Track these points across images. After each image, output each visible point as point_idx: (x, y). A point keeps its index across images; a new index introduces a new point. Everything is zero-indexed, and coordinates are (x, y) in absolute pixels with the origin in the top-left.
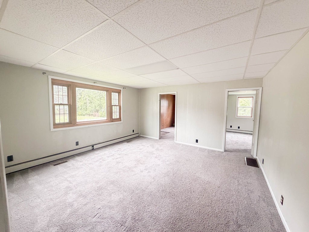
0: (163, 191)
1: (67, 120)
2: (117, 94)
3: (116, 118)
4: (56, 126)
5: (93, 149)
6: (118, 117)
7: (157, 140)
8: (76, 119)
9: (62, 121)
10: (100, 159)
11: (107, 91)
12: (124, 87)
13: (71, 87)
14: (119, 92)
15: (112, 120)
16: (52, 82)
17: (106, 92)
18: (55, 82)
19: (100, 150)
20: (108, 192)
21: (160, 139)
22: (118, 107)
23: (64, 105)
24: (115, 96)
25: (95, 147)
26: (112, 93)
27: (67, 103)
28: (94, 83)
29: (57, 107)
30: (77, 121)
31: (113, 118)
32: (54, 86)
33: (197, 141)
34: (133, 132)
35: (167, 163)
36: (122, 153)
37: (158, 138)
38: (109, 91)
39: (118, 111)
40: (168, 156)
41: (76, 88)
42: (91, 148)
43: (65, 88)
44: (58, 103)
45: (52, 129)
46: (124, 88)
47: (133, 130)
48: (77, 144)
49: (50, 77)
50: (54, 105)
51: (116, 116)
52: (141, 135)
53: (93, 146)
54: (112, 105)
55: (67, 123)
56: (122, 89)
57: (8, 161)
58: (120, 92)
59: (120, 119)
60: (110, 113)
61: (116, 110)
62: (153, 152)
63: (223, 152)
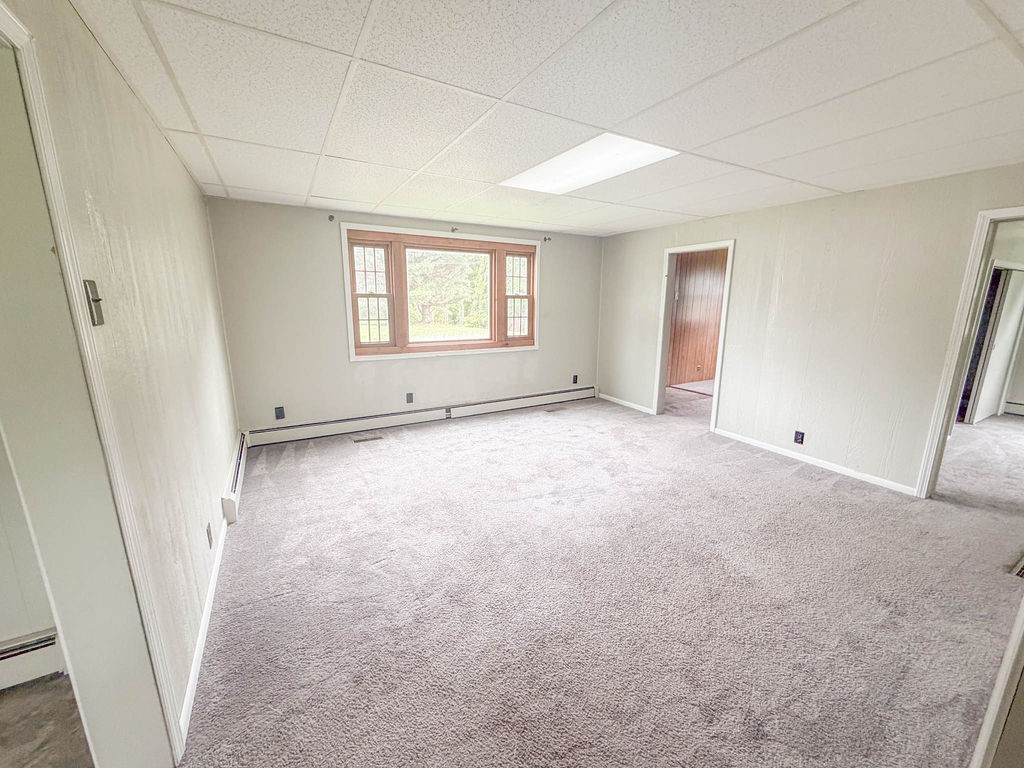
0: (564, 560)
1: (386, 337)
2: (524, 260)
3: (517, 334)
4: (361, 348)
5: (448, 416)
6: (525, 333)
7: (648, 415)
8: (405, 335)
9: (375, 339)
10: (452, 445)
11: (491, 252)
12: (547, 237)
13: (394, 247)
14: (529, 253)
15: (507, 342)
16: (348, 238)
17: (488, 256)
18: (356, 239)
19: (464, 424)
20: (429, 523)
21: (663, 413)
22: (526, 302)
23: (378, 296)
24: (516, 266)
25: (455, 413)
26: (509, 259)
27: (385, 292)
28: (453, 230)
29: (362, 302)
30: (411, 339)
31: (510, 334)
32: (355, 248)
33: (799, 438)
34: (575, 382)
35: (635, 490)
36: (517, 438)
37: (653, 411)
38: (498, 253)
39: (526, 314)
40: (651, 469)
41: (407, 250)
42: (442, 414)
43: (381, 252)
44: (364, 292)
45: (354, 358)
46: (545, 240)
47: (575, 378)
48: (410, 398)
49: (345, 226)
50: (355, 298)
51: (517, 328)
52: (602, 396)
53: (448, 410)
54: (507, 294)
55: (385, 345)
56: (538, 244)
57: (278, 418)
58: (534, 253)
59: (529, 340)
60: (500, 320)
61: (517, 310)
62: (610, 450)
63: (913, 500)
